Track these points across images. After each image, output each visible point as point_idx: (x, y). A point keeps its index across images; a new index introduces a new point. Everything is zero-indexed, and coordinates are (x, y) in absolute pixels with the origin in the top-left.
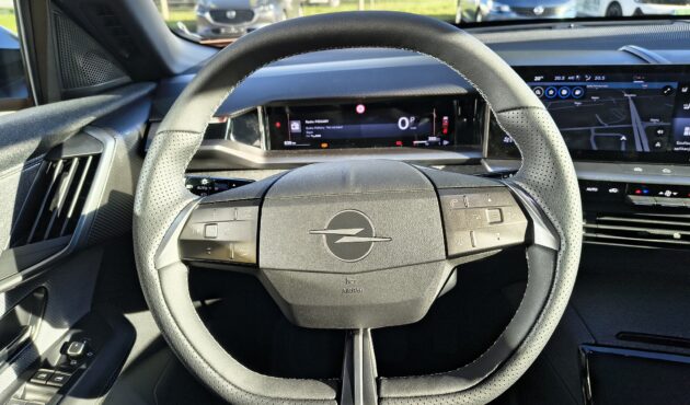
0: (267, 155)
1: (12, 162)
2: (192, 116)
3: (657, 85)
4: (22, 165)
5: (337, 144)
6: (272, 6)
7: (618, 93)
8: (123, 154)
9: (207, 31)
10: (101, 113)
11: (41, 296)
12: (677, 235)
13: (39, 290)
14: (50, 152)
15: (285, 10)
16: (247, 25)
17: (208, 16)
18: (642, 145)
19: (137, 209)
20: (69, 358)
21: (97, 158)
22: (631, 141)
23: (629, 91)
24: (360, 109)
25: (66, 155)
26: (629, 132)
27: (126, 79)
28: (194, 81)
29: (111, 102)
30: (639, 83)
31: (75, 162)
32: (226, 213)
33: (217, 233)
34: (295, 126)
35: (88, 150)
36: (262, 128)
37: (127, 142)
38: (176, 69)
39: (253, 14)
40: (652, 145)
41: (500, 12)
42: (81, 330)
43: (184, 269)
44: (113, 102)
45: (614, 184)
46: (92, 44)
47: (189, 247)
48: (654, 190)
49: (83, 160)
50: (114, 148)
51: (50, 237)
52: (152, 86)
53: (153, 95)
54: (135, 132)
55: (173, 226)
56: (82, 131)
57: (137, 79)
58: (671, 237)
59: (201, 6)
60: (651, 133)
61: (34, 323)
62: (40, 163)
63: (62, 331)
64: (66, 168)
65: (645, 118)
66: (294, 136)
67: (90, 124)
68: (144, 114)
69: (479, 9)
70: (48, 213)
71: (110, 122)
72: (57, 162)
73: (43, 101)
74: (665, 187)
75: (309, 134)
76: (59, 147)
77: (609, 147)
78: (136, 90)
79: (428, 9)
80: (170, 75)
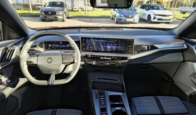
0: (44, 50)
1: (1, 50)
2: (29, 44)
3: (104, 41)
4: (2, 51)
5: (57, 49)
6: (61, 12)
7: (99, 42)
8: (18, 49)
9: (43, 17)
10: (15, 43)
11: (3, 72)
12: (108, 64)
13: (3, 71)
14: (6, 49)
15: (65, 12)
16: (54, 16)
17: (43, 13)
18: (103, 50)
19: (20, 57)
20: (8, 83)
21: (14, 50)
22: (101, 49)
23: (100, 42)
24: (61, 43)
25: (9, 49)
26: (101, 48)
27: (19, 36)
28: (32, 37)
29: (16, 41)
30: (101, 41)
31: (10, 51)
32: (33, 57)
33: (32, 60)
34: (50, 45)
35: (12, 49)
36: (44, 46)
37: (19, 48)
38: (29, 35)
39: (56, 13)
40: (104, 50)
41: (121, 16)
42: (9, 78)
43: (27, 65)
44: (17, 41)
45: (98, 56)
46: (14, 31)
47: (28, 62)
48: (104, 57)
49: (12, 50)
50: (17, 48)
51: (3, 62)
52: (24, 38)
53: (24, 39)
54: (21, 46)
55: (25, 59)
56: (11, 46)
57: (21, 36)
58: (107, 64)
59: (41, 10)
60: (104, 48)
61: (2, 77)
62: (5, 51)
63: (6, 79)
64: (9, 51)
65: (103, 46)
66: (50, 47)
67: (13, 44)
68: (22, 43)
69: (116, 15)
70: (5, 58)
71: (16, 44)
72: (7, 50)
73: (4, 40)
74: (105, 56)
75: (52, 47)
76: (8, 48)
77: (98, 50)
78: (21, 38)
79: (104, 14)
80: (28, 36)
